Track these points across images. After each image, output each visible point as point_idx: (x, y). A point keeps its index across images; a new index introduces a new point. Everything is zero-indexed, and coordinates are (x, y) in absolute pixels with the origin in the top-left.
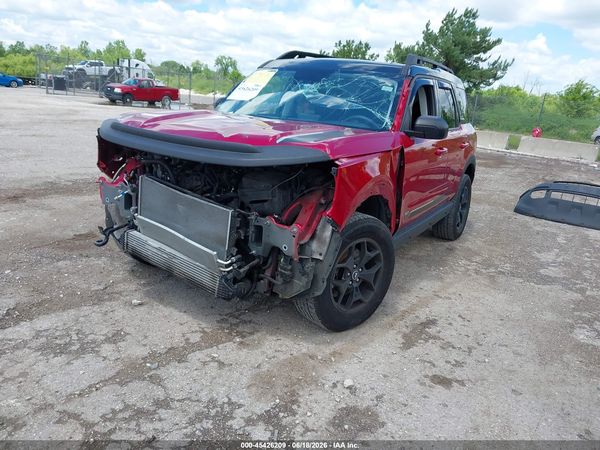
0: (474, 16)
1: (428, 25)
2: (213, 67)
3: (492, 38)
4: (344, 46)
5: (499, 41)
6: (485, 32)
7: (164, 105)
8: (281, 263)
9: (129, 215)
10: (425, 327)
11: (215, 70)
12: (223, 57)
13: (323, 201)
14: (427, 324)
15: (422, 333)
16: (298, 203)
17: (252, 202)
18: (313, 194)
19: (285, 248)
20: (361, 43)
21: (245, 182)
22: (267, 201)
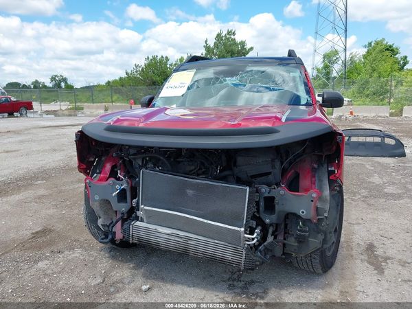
0: (234, 34)
1: (206, 42)
2: (49, 84)
3: (248, 47)
4: (151, 60)
5: (252, 48)
6: (243, 44)
7: (21, 114)
8: (300, 227)
9: (124, 207)
10: (373, 252)
11: (51, 85)
12: (56, 76)
13: (316, 166)
14: (370, 248)
15: (376, 257)
16: (293, 171)
17: (253, 177)
18: (305, 161)
19: (303, 212)
20: (162, 57)
21: (240, 160)
22: (270, 173)
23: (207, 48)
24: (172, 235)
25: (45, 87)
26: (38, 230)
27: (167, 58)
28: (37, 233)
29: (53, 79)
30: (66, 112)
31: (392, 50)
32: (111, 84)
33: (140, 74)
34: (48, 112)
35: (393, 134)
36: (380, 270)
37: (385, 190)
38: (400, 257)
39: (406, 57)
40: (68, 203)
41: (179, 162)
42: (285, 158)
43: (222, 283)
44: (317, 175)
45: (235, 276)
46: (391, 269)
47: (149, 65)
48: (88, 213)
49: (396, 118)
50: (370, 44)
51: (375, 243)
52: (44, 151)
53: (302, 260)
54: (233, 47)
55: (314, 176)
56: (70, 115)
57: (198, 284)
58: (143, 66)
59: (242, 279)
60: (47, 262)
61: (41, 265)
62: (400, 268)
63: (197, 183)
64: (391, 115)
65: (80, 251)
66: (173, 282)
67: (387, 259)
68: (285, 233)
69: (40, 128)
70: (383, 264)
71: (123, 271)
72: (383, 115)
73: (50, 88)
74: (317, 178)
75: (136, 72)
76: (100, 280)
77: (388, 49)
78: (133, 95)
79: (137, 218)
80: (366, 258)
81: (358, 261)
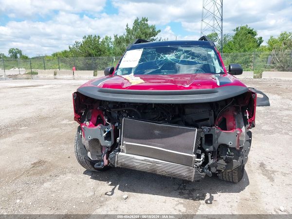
0: (147, 21)
1: (127, 26)
3: (157, 30)
4: (87, 38)
5: (159, 31)
6: (153, 27)
8: (229, 153)
9: (108, 143)
10: (264, 168)
11: (9, 56)
12: (13, 49)
13: (236, 113)
14: (262, 165)
15: (267, 171)
16: (221, 117)
17: (197, 121)
18: (228, 110)
19: (231, 143)
20: (95, 36)
21: (187, 110)
22: (208, 119)
23: (128, 30)
24: (145, 160)
25: (5, 57)
26: (35, 161)
27: (99, 37)
28: (35, 164)
29: (11, 51)
30: (25, 76)
31: (253, 33)
32: (58, 56)
33: (79, 49)
34: (10, 76)
35: (261, 91)
36: (272, 179)
37: (263, 128)
38: (282, 170)
39: (261, 38)
40: (50, 142)
41: (145, 113)
42: (216, 109)
43: (174, 191)
44: (236, 120)
45: (181, 187)
46: (278, 178)
47: (86, 42)
48: (81, 149)
49: (258, 79)
50: (238, 28)
51: (265, 162)
52: (18, 105)
53: (225, 174)
54: (147, 30)
55: (234, 120)
56: (28, 79)
57: (159, 193)
58: (82, 42)
59: (186, 188)
60: (50, 183)
61: (46, 185)
62: (283, 177)
63: (162, 126)
64: (255, 77)
65: (70, 175)
66: (142, 192)
67: (274, 172)
68: (218, 157)
69: (8, 88)
70: (272, 175)
71: (105, 187)
72: (249, 77)
73: (9, 58)
74: (236, 122)
75: (77, 47)
76: (92, 194)
77: (249, 33)
78: (74, 64)
79: (119, 151)
80: (261, 172)
81: (257, 174)
